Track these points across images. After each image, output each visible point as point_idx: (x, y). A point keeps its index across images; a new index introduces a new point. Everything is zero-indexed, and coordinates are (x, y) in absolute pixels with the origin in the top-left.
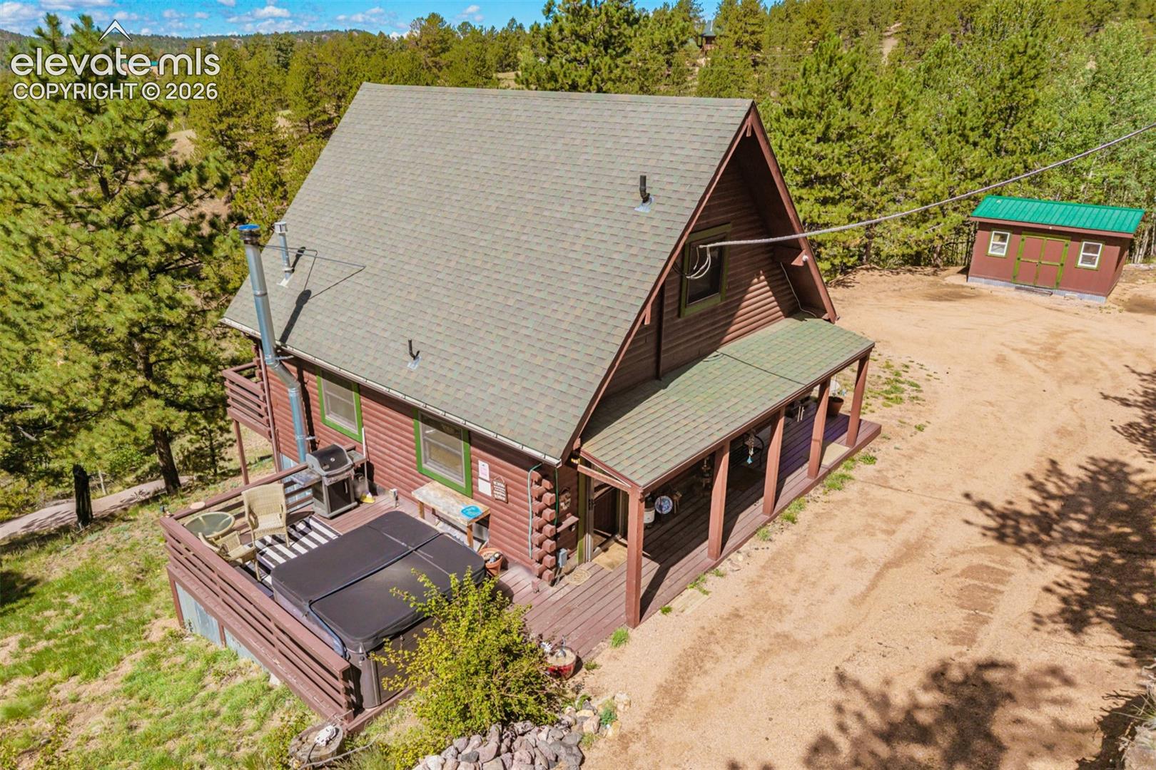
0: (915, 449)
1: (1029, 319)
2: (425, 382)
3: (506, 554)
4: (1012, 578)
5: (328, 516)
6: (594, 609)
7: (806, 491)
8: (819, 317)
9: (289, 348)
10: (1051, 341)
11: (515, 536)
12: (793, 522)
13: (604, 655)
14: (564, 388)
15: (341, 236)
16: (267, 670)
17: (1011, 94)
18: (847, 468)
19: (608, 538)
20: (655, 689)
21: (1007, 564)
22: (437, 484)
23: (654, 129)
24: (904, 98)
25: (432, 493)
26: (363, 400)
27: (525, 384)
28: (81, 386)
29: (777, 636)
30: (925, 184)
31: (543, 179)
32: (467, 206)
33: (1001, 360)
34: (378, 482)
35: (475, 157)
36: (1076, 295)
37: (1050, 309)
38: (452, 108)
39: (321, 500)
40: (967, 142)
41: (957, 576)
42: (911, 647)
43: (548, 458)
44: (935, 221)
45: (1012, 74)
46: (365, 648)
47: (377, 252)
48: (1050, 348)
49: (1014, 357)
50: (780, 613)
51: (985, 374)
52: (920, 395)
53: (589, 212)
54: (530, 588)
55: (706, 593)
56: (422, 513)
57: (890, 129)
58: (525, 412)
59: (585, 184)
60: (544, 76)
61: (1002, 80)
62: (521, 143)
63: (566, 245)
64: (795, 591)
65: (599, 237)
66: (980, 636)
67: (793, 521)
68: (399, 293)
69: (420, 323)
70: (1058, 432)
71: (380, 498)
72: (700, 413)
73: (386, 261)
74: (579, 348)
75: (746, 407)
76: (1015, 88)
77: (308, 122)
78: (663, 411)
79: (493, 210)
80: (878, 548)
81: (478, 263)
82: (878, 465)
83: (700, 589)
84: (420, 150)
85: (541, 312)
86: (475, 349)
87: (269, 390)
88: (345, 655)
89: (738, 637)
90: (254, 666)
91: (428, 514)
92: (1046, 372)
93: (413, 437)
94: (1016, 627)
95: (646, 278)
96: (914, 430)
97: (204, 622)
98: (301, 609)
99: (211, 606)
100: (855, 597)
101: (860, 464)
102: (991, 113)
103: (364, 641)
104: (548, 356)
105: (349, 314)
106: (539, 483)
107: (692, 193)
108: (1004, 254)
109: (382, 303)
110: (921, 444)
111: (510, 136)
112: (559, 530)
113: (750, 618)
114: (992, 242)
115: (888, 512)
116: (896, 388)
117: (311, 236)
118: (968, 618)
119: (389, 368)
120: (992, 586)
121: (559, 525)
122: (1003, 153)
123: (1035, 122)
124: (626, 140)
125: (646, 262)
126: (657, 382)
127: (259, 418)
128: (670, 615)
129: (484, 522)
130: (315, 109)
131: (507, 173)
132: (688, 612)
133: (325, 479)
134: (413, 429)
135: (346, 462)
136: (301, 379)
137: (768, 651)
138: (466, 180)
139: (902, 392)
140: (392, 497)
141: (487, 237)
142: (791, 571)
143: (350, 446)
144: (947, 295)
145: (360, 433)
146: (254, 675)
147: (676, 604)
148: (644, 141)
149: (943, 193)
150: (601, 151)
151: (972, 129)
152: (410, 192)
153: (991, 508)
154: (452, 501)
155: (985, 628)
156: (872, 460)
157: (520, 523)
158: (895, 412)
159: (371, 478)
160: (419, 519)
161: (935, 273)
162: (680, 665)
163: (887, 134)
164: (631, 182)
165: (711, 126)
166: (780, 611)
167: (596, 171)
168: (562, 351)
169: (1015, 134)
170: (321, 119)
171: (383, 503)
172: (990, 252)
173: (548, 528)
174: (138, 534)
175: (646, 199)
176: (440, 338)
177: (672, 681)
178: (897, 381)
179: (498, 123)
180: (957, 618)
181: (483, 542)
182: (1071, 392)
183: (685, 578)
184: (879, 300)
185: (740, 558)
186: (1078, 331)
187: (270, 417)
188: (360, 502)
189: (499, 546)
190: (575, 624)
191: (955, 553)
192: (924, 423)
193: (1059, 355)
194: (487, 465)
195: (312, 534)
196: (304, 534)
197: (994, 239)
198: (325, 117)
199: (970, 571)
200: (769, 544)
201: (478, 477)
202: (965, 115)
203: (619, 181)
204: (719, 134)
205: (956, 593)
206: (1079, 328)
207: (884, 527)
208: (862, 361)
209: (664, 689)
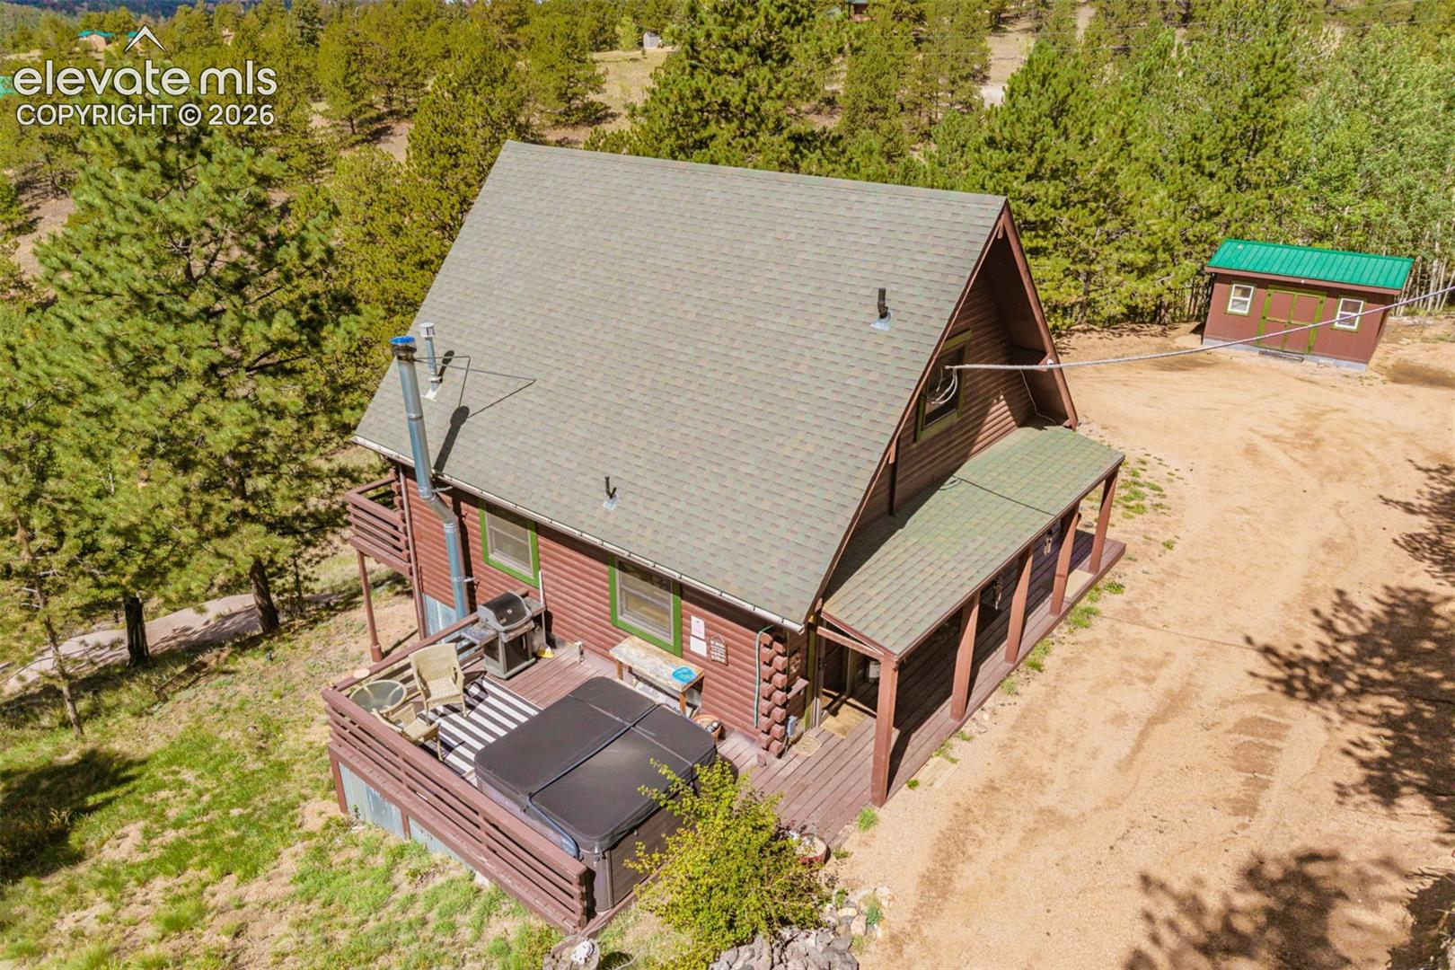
0: (1167, 573)
1: (1278, 395)
2: (626, 526)
3: (725, 722)
4: (1289, 732)
5: (504, 676)
6: (831, 785)
7: (1049, 631)
8: (1059, 424)
9: (446, 478)
10: (1307, 424)
11: (735, 702)
12: (1040, 671)
13: (852, 837)
14: (800, 539)
15: (498, 339)
16: (470, 868)
17: (1256, 116)
18: (1093, 600)
19: (835, 699)
20: (918, 880)
21: (1282, 715)
22: (637, 640)
23: (887, 227)
24: (1130, 123)
25: (633, 651)
26: (541, 539)
27: (751, 533)
28: (169, 513)
29: (1041, 811)
30: (1154, 228)
31: (753, 281)
32: (658, 310)
33: (1251, 451)
34: (555, 634)
35: (663, 247)
36: (1331, 362)
37: (1302, 380)
38: (627, 182)
39: (497, 659)
40: (1203, 173)
41: (1229, 732)
42: (1189, 820)
43: (787, 623)
44: (1164, 271)
45: (1257, 90)
46: (601, 847)
47: (549, 362)
48: (1307, 435)
49: (1265, 446)
50: (1041, 783)
51: (1235, 471)
52: (1164, 501)
53: (814, 326)
54: (754, 761)
55: (954, 761)
56: (620, 673)
57: (1115, 164)
58: (755, 567)
59: (805, 290)
60: (688, 93)
61: (1245, 98)
62: (721, 234)
63: (788, 365)
64: (1054, 757)
65: (829, 357)
66: (1262, 803)
67: (1038, 667)
68: (582, 415)
69: (613, 454)
70: (1324, 545)
71: (560, 651)
72: (946, 557)
73: (562, 373)
74: (814, 491)
75: (994, 547)
76: (1260, 108)
77: (351, 120)
78: (905, 556)
79: (692, 316)
80: (1139, 701)
81: (680, 383)
82: (1127, 595)
83: (947, 757)
84: (591, 234)
85: (763, 446)
86: (685, 488)
87: (411, 520)
88: (578, 856)
89: (998, 814)
90: (453, 863)
91: (625, 672)
92: (1304, 465)
93: (607, 585)
94: (1300, 792)
95: (890, 411)
96: (1163, 548)
97: (378, 809)
98: (517, 802)
99: (392, 792)
100: (1120, 761)
101: (1106, 593)
102: (1232, 139)
103: (601, 840)
104: (777, 500)
105: (521, 438)
106: (770, 647)
107: (940, 310)
108: (1246, 312)
109: (562, 426)
110: (1173, 566)
111: (706, 224)
112: (790, 696)
113: (1008, 790)
114: (1232, 297)
115: (1143, 654)
116: (1135, 493)
117: (459, 337)
118: (1247, 783)
119: (580, 507)
120: (1269, 742)
121: (788, 690)
122: (1244, 186)
123: (1284, 148)
124: (852, 238)
125: (888, 391)
126: (891, 519)
127: (398, 553)
128: (918, 789)
129: (698, 686)
130: (359, 104)
131: (706, 270)
132: (938, 785)
133: (502, 635)
134: (606, 576)
135: (524, 614)
136: (457, 510)
137: (1035, 830)
138: (654, 276)
139: (1143, 498)
140: (577, 651)
141: (689, 350)
142: (1046, 731)
143: (523, 591)
144: (1178, 362)
145: (536, 575)
146: (454, 874)
147: (922, 776)
148: (876, 241)
149: (1174, 237)
150: (823, 250)
151: (1209, 158)
152: (583, 288)
153: (1277, 655)
154: (659, 661)
155: (1265, 794)
156: (1118, 588)
157: (741, 688)
158: (1138, 525)
159: (549, 629)
160: (618, 680)
161: (1163, 334)
162: (941, 851)
163: (1112, 170)
164: (863, 291)
165: (957, 228)
166: (1041, 781)
167: (818, 275)
168: (793, 494)
169: (1260, 163)
170: (367, 115)
171: (563, 658)
172: (1230, 309)
173: (778, 695)
174: (244, 688)
175: (884, 314)
176: (640, 472)
177: (934, 870)
178: (1135, 483)
179: (690, 207)
180: (1235, 783)
181: (694, 707)
182: (1336, 492)
183: (928, 744)
184: (1098, 370)
185: (986, 717)
186: (1337, 410)
187: (411, 551)
188: (537, 657)
189: (715, 713)
190: (814, 803)
191: (1224, 704)
192: (1173, 539)
193: (1317, 443)
194: (702, 622)
195: (490, 699)
196: (481, 700)
197: (1234, 293)
198: (373, 113)
199: (1245, 725)
200: (1016, 699)
201: (689, 634)
202: (1201, 141)
203: (847, 289)
204: (967, 238)
205: (1231, 754)
206: (1338, 406)
207: (1142, 673)
208: (1110, 478)
209: (928, 880)
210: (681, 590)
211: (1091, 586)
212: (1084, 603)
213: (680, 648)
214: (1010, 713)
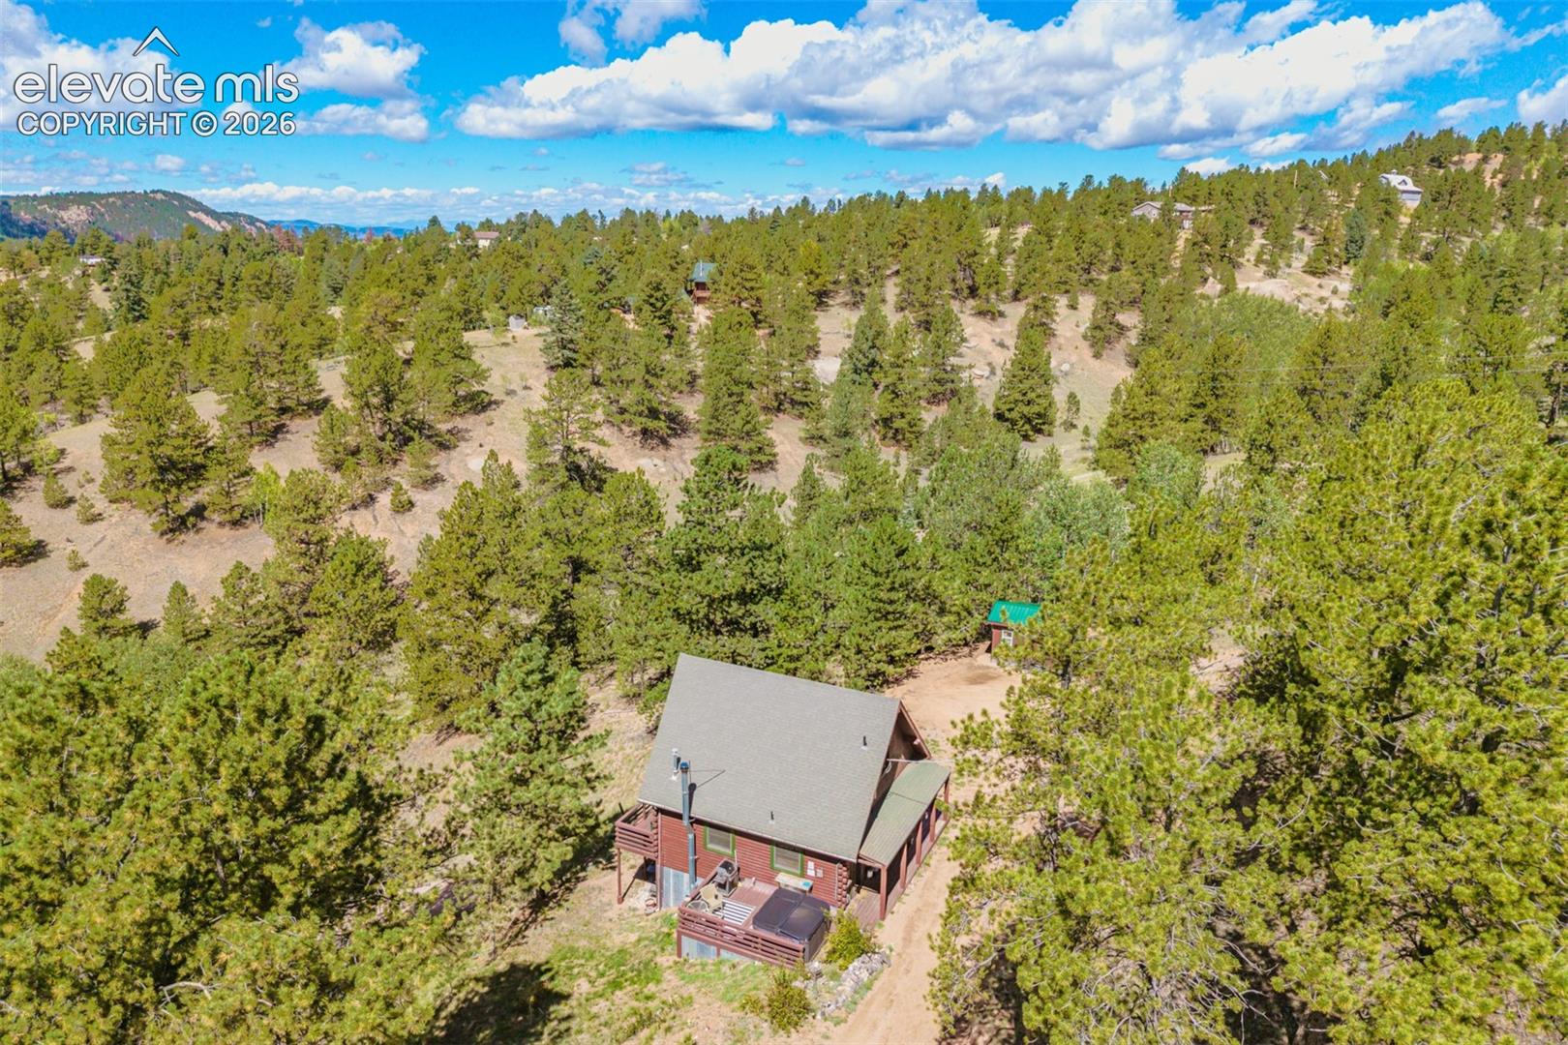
5: (728, 895)
6: (865, 916)
8: (924, 759)
9: (693, 815)
11: (827, 892)
12: (928, 866)
13: (877, 931)
15: (702, 751)
16: (752, 960)
19: (858, 887)
20: (901, 939)
22: (785, 874)
23: (861, 708)
25: (787, 878)
26: (737, 837)
27: (831, 828)
31: (812, 727)
34: (741, 876)
43: (847, 860)
47: (730, 762)
55: (905, 903)
58: (836, 841)
63: (833, 763)
65: (848, 760)
68: (751, 785)
69: (768, 801)
71: (743, 883)
72: (894, 828)
73: (737, 767)
74: (851, 812)
75: (907, 824)
78: (881, 830)
83: (902, 902)
85: (830, 795)
86: (802, 813)
87: (661, 833)
88: (800, 943)
90: (744, 961)
93: (769, 853)
97: (702, 950)
99: (713, 941)
104: (839, 816)
105: (725, 796)
106: (840, 869)
107: (884, 742)
108: (1011, 645)
112: (847, 886)
119: (760, 824)
121: (846, 884)
124: (848, 712)
125: (872, 774)
128: (892, 914)
129: (813, 888)
130: (260, 409)
132: (901, 912)
134: (769, 850)
135: (734, 868)
136: (696, 829)
140: (752, 882)
143: (725, 860)
144: (979, 677)
145: (733, 853)
148: (857, 714)
150: (838, 716)
152: (737, 728)
154: (797, 880)
157: (829, 886)
162: (904, 929)
164: (856, 734)
165: (885, 711)
167: (837, 727)
171: (746, 886)
172: (1002, 644)
173: (843, 887)
175: (865, 744)
176: (782, 808)
177: (904, 935)
183: (894, 899)
185: (912, 886)
187: (659, 847)
188: (736, 886)
194: (812, 864)
200: (922, 878)
201: (807, 869)
203: (850, 733)
204: (890, 715)
208: (947, 782)
209: (904, 939)
210: (805, 852)
211: (945, 826)
212: (943, 835)
213: (803, 875)
214: (921, 884)
